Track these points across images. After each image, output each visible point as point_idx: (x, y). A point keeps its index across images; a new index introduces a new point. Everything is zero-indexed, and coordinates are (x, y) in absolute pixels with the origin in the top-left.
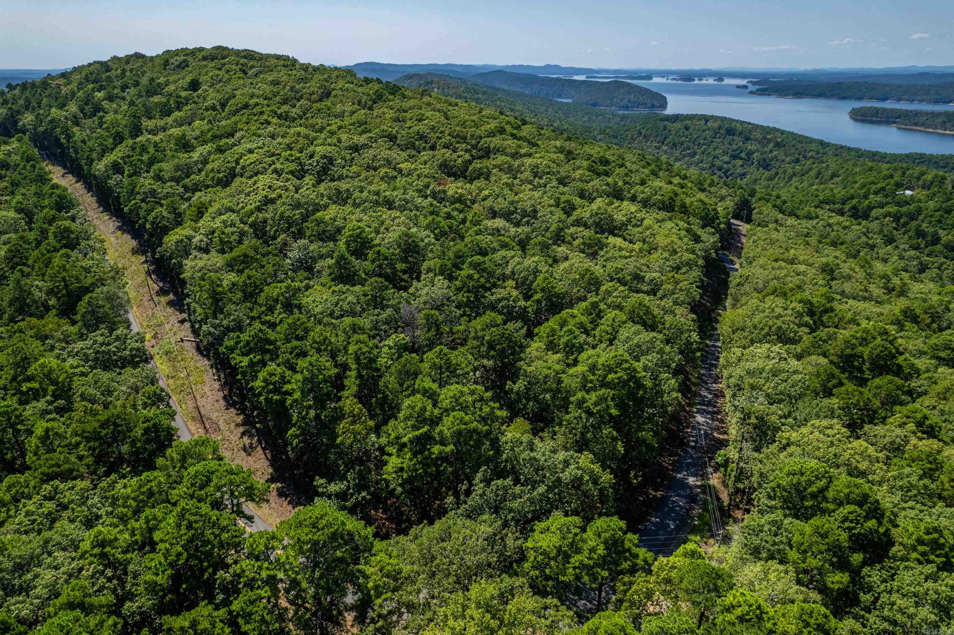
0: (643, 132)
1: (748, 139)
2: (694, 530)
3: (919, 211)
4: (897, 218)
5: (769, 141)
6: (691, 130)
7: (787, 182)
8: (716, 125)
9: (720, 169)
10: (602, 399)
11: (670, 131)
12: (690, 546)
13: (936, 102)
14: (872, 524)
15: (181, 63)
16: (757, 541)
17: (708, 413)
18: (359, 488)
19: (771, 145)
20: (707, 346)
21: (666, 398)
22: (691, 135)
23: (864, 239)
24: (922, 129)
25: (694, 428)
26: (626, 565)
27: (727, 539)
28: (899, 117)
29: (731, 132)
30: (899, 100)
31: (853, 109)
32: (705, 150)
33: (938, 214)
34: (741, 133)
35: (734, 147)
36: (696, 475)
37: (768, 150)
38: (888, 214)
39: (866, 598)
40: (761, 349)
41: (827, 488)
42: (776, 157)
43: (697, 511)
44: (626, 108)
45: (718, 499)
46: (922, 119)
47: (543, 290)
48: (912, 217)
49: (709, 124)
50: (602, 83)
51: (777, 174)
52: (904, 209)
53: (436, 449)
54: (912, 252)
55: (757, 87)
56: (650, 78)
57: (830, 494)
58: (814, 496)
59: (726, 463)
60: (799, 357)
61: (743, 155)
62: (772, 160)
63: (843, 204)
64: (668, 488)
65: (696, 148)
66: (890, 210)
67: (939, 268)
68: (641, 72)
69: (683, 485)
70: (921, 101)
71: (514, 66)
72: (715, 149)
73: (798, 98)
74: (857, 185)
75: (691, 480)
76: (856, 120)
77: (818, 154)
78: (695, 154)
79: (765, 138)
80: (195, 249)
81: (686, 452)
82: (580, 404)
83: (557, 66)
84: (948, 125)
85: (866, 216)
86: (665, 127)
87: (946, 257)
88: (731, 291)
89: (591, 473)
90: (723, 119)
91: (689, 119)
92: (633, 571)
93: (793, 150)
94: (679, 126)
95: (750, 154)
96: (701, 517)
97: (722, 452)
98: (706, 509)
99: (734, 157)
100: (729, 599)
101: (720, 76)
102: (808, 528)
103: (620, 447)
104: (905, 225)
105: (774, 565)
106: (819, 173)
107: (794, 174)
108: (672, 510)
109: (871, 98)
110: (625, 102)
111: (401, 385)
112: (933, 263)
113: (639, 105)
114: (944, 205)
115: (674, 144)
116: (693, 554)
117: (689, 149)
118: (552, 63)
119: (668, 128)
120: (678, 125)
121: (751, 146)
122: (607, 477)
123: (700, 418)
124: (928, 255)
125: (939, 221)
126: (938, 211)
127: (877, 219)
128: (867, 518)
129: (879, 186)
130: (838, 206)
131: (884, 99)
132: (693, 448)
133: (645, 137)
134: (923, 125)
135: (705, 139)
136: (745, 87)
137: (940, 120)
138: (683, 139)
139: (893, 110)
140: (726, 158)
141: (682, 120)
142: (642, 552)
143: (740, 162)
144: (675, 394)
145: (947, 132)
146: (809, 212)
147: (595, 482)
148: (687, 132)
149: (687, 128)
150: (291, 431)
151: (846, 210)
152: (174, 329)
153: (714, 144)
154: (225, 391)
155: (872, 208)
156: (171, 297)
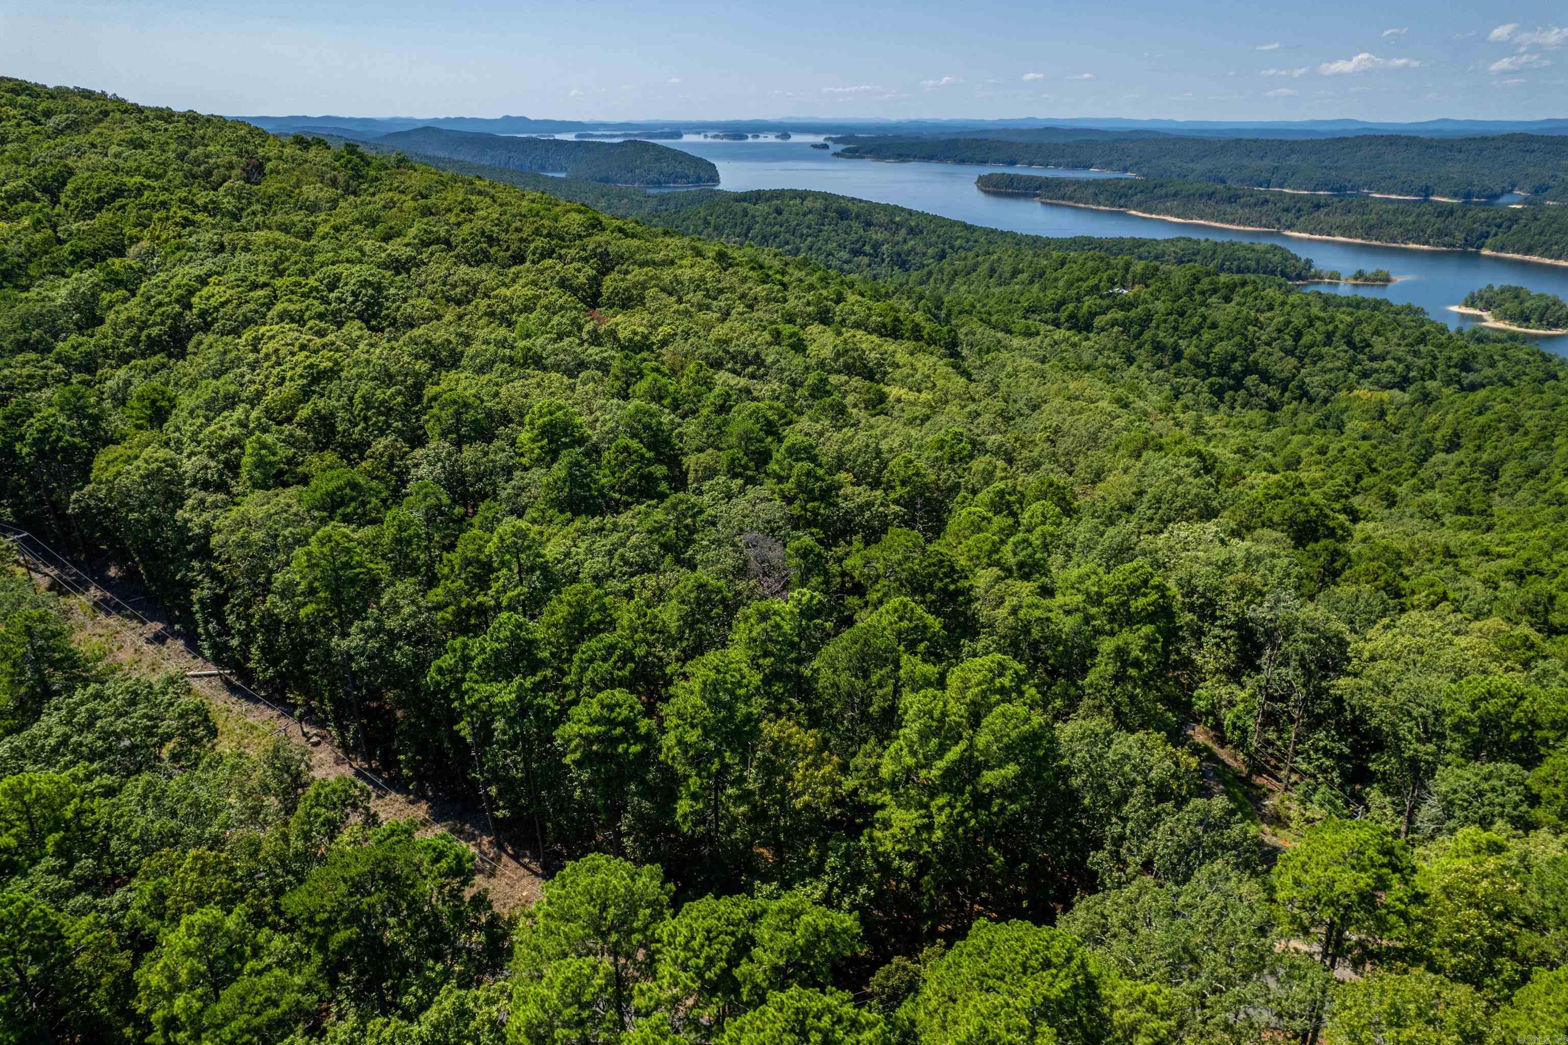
0: (712, 220)
1: (869, 224)
3: (1149, 315)
4: (1125, 325)
5: (899, 226)
6: (785, 215)
7: (949, 286)
8: (819, 204)
11: (753, 217)
13: (1075, 167)
19: (903, 232)
22: (787, 221)
28: (1040, 188)
29: (843, 214)
30: (1031, 164)
31: (980, 177)
32: (813, 244)
33: (1171, 318)
34: (858, 216)
35: (854, 237)
37: (901, 239)
38: (1114, 323)
41: (1534, 710)
42: (913, 249)
44: (658, 184)
46: (1069, 190)
48: (1143, 324)
50: (612, 144)
51: (930, 274)
52: (1132, 314)
55: (840, 148)
56: (680, 136)
61: (867, 248)
62: (909, 253)
63: (1056, 310)
65: (798, 241)
66: (1115, 316)
68: (664, 125)
70: (1057, 165)
71: (447, 120)
72: (826, 241)
74: (1061, 283)
76: (987, 192)
78: (798, 251)
79: (892, 222)
80: (193, 485)
83: (523, 119)
84: (1101, 198)
85: (1088, 327)
86: (745, 213)
87: (1196, 376)
90: (826, 196)
91: (777, 198)
93: (934, 239)
94: (766, 209)
95: (876, 246)
99: (856, 253)
101: (784, 130)
104: (1138, 335)
107: (956, 273)
109: (996, 161)
110: (653, 175)
112: (1185, 385)
113: (676, 178)
115: (764, 237)
117: (787, 243)
118: (514, 114)
119: (750, 213)
120: (762, 208)
121: (877, 235)
124: (1176, 375)
125: (1176, 329)
126: (1171, 314)
127: (1104, 329)
130: (1050, 315)
131: (1012, 163)
133: (716, 228)
134: (1071, 198)
135: (809, 227)
136: (825, 147)
137: (1091, 190)
138: (776, 228)
139: (1031, 178)
141: (767, 200)
143: (866, 260)
145: (1101, 208)
148: (779, 218)
149: (779, 212)
150: (683, 806)
151: (1063, 320)
152: (147, 660)
153: (824, 235)
154: (359, 763)
155: (1092, 315)
156: (95, 592)
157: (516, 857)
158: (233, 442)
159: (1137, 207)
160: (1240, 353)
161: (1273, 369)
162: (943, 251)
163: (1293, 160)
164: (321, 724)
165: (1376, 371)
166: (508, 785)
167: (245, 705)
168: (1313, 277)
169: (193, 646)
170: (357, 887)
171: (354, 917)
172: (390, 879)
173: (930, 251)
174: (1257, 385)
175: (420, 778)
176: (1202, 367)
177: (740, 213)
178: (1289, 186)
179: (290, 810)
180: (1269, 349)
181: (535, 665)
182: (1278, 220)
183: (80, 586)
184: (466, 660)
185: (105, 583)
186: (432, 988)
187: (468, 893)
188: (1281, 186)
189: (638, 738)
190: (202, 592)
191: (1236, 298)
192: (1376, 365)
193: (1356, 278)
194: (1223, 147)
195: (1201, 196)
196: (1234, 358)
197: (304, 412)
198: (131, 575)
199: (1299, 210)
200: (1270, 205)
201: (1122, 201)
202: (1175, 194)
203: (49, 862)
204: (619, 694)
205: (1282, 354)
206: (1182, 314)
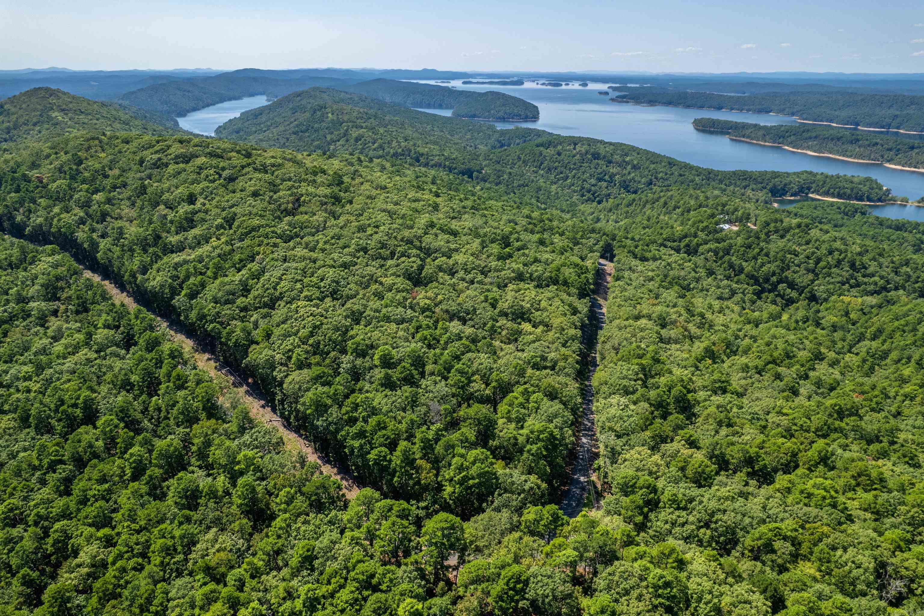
0: (522, 157)
1: (610, 162)
2: (585, 505)
3: (731, 246)
4: (716, 253)
5: (628, 163)
6: (562, 156)
8: (583, 148)
9: (589, 191)
10: (539, 449)
11: (545, 157)
12: (583, 513)
13: (760, 113)
14: (652, 495)
15: (157, 162)
16: (609, 508)
17: (589, 436)
18: (435, 502)
19: (629, 167)
20: (586, 386)
21: (567, 441)
23: (693, 274)
24: (748, 140)
25: (581, 447)
26: (560, 523)
27: (598, 508)
28: (731, 128)
29: (596, 155)
30: (731, 110)
31: (696, 119)
32: (576, 174)
34: (604, 157)
35: (599, 170)
36: (584, 476)
37: (627, 172)
38: (710, 250)
39: (649, 524)
40: (614, 399)
41: (636, 483)
42: (633, 178)
43: (586, 495)
45: (595, 487)
46: (748, 132)
47: (496, 381)
48: (727, 252)
49: (578, 148)
51: (634, 200)
52: (721, 245)
53: (471, 482)
54: (725, 282)
55: (617, 94)
56: (522, 83)
57: (637, 485)
58: (632, 486)
59: (599, 468)
60: (635, 403)
61: (607, 177)
62: (630, 181)
63: (680, 242)
64: (570, 484)
65: (568, 172)
66: (712, 247)
67: (743, 293)
68: (515, 74)
69: (578, 482)
70: (748, 111)
72: (583, 173)
73: (652, 105)
74: (690, 223)
75: (582, 479)
77: (666, 174)
78: (567, 177)
79: (624, 161)
80: (278, 364)
81: (578, 462)
82: (529, 451)
84: (767, 138)
85: (695, 252)
86: (541, 154)
87: (748, 284)
88: (599, 347)
89: (537, 485)
91: (560, 144)
92: (562, 525)
93: (647, 172)
94: (553, 152)
95: (612, 176)
96: (588, 498)
97: (596, 462)
98: (589, 494)
99: (600, 180)
100: (598, 529)
101: (584, 80)
102: (627, 500)
103: (548, 469)
104: (721, 258)
105: (616, 516)
106: (665, 203)
107: (647, 201)
108: (573, 496)
110: (501, 114)
111: (446, 451)
112: (739, 289)
113: (514, 117)
114: (746, 242)
115: (549, 169)
116: (585, 516)
117: (562, 173)
118: (429, 67)
119: (544, 154)
120: (550, 151)
121: (613, 170)
122: (544, 485)
123: (584, 440)
124: (737, 283)
125: (743, 255)
126: (743, 246)
127: (702, 254)
128: (650, 494)
129: (705, 224)
130: (676, 244)
132: (582, 459)
133: (524, 162)
134: (748, 137)
135: (575, 164)
136: (606, 93)
137: (761, 133)
138: (557, 164)
139: (726, 122)
140: (593, 181)
141: (553, 147)
142: (565, 517)
143: (605, 184)
144: (571, 439)
145: (767, 144)
146: (654, 255)
147: (539, 488)
148: (559, 158)
149: (559, 154)
150: (395, 479)
151: (682, 246)
152: (261, 413)
153: (583, 169)
154: (319, 454)
155: (698, 245)
156: (245, 387)
157: (358, 487)
158: (290, 350)
159: (789, 144)
160: (778, 271)
161: (798, 280)
162: (651, 180)
163: (911, 110)
164: (310, 441)
165: (865, 284)
166: (357, 467)
167: (288, 432)
168: (890, 200)
169: (274, 410)
170: (317, 488)
171: (316, 494)
172: (324, 487)
173: (643, 180)
174: (785, 290)
175: (335, 461)
176: (753, 279)
177: (538, 155)
178: (903, 128)
179: (303, 468)
180: (797, 268)
181: (365, 437)
182: (882, 156)
183: (241, 385)
184: (348, 433)
185: (248, 385)
186: (331, 510)
187: (341, 493)
188: (898, 128)
189: (386, 461)
190: (278, 397)
191: (788, 237)
192: (866, 280)
193: (919, 202)
194: (863, 100)
195: (832, 139)
196: (774, 274)
197: (311, 341)
198: (255, 383)
199: (898, 150)
200: (879, 146)
201: (781, 140)
202: (816, 137)
203: (251, 472)
204: (383, 449)
205: (805, 272)
206: (749, 247)
